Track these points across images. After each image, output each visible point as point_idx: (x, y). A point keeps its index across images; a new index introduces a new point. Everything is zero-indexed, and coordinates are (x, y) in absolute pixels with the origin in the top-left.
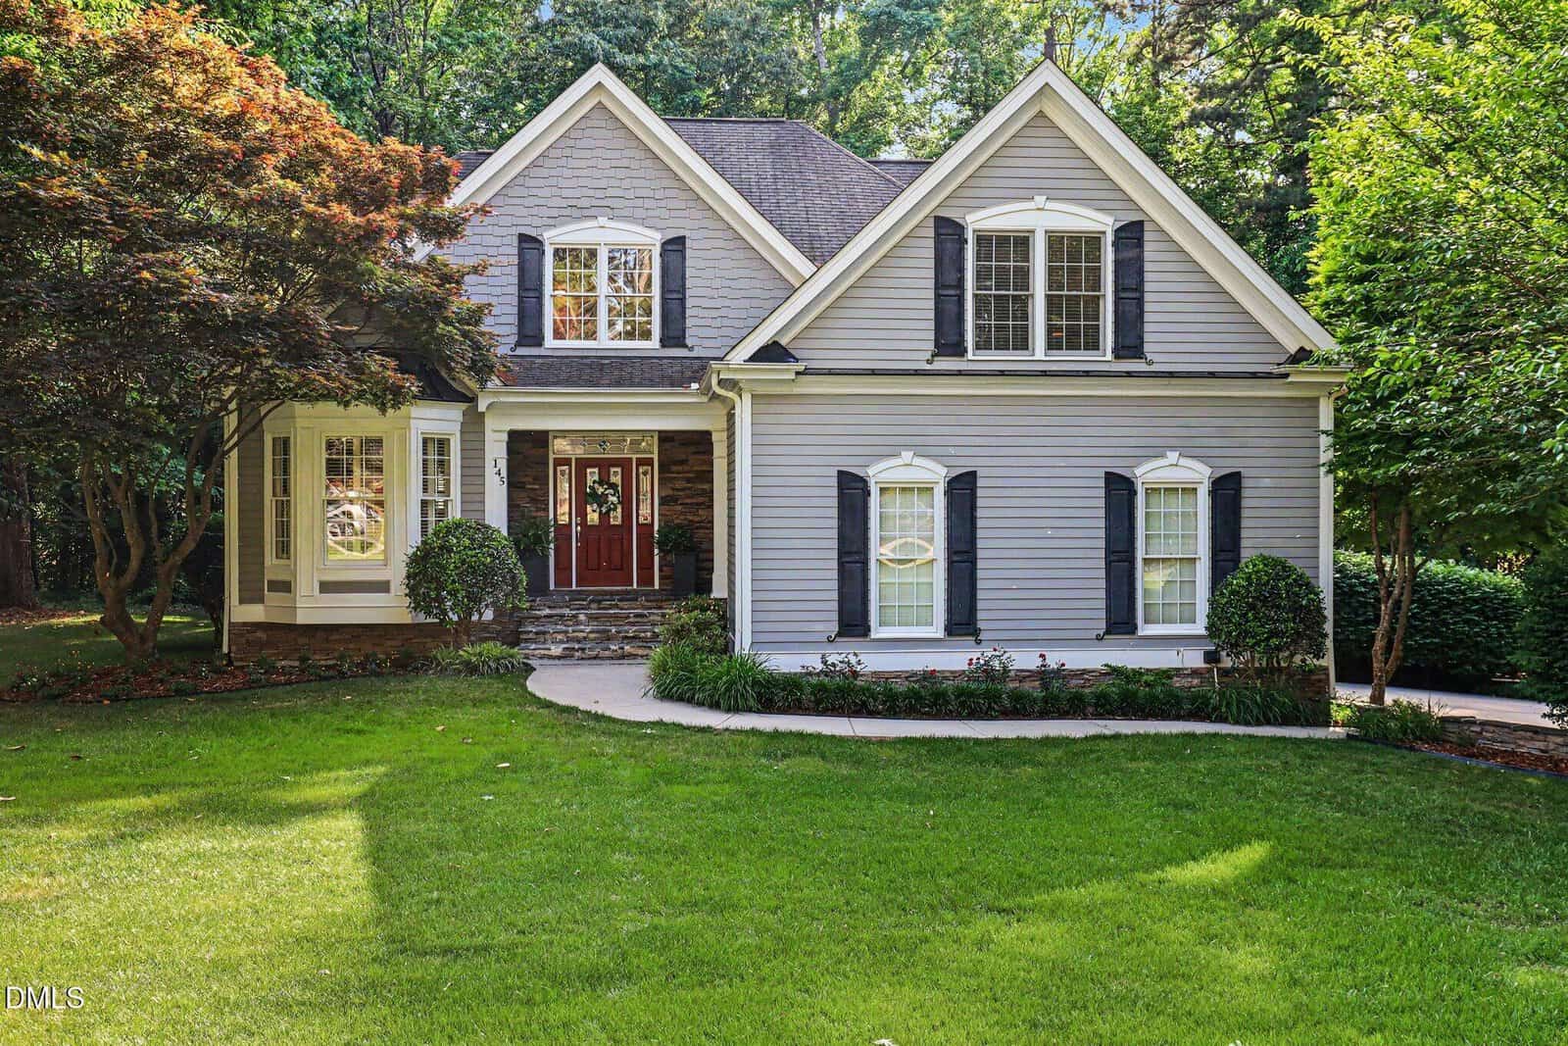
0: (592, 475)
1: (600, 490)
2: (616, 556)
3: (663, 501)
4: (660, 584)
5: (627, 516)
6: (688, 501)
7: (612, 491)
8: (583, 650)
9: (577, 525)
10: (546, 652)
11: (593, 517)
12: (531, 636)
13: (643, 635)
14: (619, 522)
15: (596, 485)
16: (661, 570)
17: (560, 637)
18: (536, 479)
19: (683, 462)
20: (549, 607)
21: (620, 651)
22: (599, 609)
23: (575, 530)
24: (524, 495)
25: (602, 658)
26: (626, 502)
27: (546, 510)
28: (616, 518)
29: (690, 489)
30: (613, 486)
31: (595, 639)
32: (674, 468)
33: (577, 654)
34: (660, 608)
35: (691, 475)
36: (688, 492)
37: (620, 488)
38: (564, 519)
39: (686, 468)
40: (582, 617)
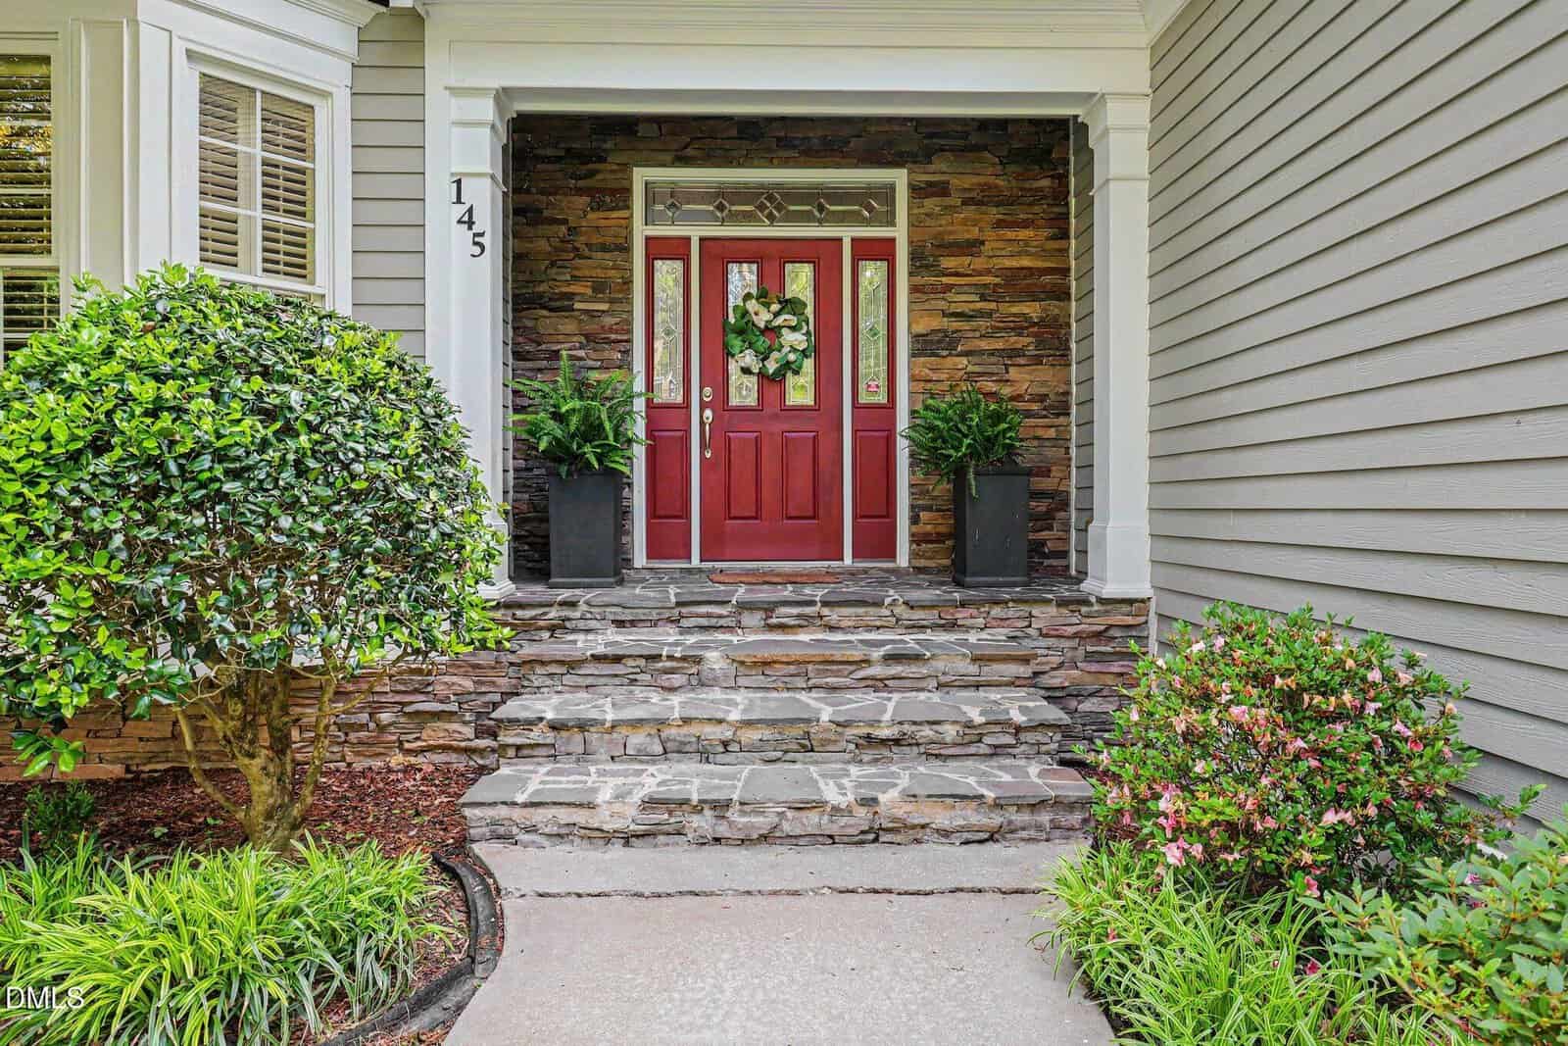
0: (742, 279)
1: (763, 318)
2: (801, 482)
3: (923, 345)
4: (914, 555)
5: (827, 383)
6: (984, 345)
7: (793, 321)
8: (721, 807)
9: (703, 406)
10: (580, 817)
11: (743, 392)
12: (535, 735)
13: (927, 732)
14: (808, 400)
15: (752, 305)
16: (915, 520)
17: (637, 739)
18: (599, 287)
19: (971, 247)
20: (620, 624)
21: (862, 812)
22: (771, 628)
23: (699, 419)
24: (569, 326)
25: (793, 840)
26: (825, 348)
27: (626, 365)
28: (800, 391)
29: (990, 314)
30: (792, 305)
31: (762, 744)
32: (948, 263)
33: (696, 821)
34: (952, 626)
35: (988, 279)
36: (982, 323)
37: (809, 311)
38: (668, 390)
39: (979, 263)
40: (714, 660)
